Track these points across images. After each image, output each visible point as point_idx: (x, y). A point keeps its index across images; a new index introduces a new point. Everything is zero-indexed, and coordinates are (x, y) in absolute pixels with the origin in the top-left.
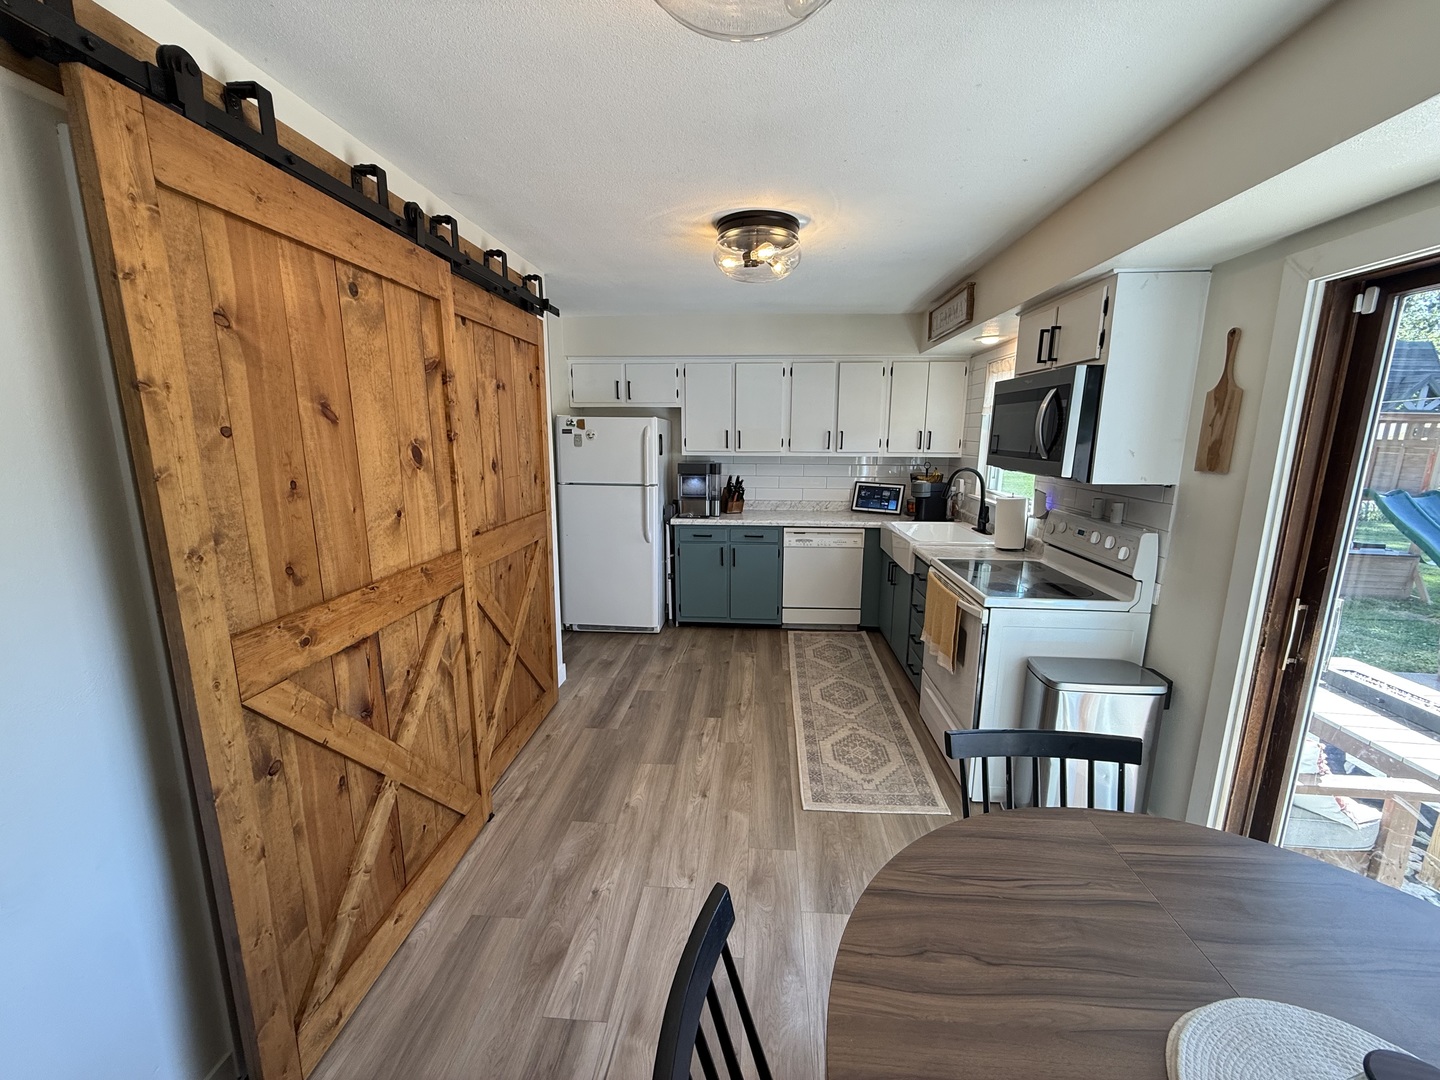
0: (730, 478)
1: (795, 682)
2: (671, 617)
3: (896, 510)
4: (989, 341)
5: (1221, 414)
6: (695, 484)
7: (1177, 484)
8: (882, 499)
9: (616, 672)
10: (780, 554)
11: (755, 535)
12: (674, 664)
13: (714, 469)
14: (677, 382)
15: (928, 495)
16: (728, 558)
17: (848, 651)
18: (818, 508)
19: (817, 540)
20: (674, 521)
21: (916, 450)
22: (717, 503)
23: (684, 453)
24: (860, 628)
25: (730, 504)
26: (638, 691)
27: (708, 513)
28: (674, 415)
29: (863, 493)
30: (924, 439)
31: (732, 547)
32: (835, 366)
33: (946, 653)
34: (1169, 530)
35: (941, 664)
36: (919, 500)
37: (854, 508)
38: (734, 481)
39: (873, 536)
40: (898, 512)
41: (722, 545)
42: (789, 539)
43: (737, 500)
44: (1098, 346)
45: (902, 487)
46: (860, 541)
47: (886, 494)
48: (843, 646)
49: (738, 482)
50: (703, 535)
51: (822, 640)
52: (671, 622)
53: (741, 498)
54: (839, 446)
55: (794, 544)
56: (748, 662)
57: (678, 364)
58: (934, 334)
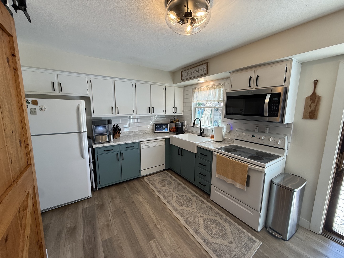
0: (114, 125)
1: (165, 202)
2: (94, 187)
3: (168, 131)
4: (201, 82)
5: (314, 103)
6: (100, 129)
7: (293, 122)
8: (163, 128)
9: (82, 234)
10: (140, 151)
11: (130, 146)
12: (110, 213)
13: (109, 122)
14: (88, 86)
15: (180, 126)
16: (120, 157)
17: (169, 180)
18: (143, 133)
19: (152, 144)
20: (94, 146)
21: (173, 113)
22: (112, 136)
23: (93, 116)
24: (164, 170)
25: (115, 135)
26: (103, 242)
27: (108, 140)
28: (87, 100)
29: (157, 127)
30: (175, 110)
31: (122, 152)
32: (149, 86)
33: (241, 183)
34: (291, 135)
35: (238, 187)
36: (178, 128)
37: (155, 132)
38: (115, 126)
39: (168, 140)
40: (168, 132)
41: (117, 153)
42: (142, 146)
43: (118, 133)
44: (284, 82)
45: (168, 124)
46: (164, 143)
47: (164, 126)
48: (164, 178)
49: (117, 127)
50: (108, 150)
51: (157, 178)
52: (95, 189)
53: (119, 133)
54: (152, 112)
55: (144, 147)
56: (141, 198)
57: (88, 78)
58: (183, 78)
